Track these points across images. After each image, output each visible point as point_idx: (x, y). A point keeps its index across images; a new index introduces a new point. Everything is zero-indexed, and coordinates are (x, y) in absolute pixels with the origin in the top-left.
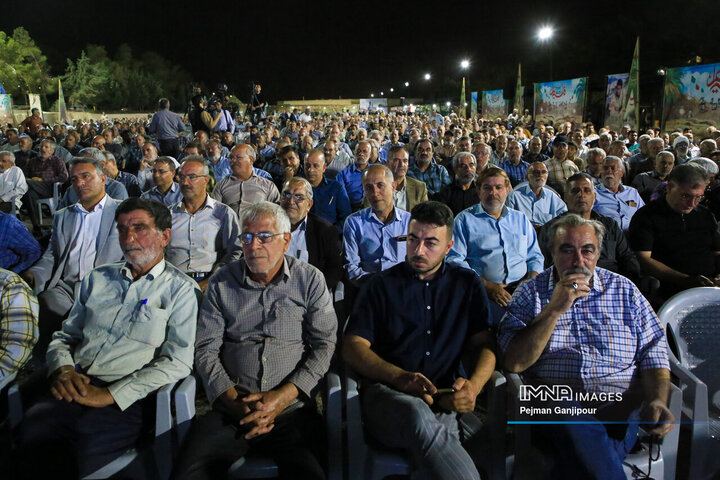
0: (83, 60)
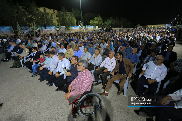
0: (108, 20)
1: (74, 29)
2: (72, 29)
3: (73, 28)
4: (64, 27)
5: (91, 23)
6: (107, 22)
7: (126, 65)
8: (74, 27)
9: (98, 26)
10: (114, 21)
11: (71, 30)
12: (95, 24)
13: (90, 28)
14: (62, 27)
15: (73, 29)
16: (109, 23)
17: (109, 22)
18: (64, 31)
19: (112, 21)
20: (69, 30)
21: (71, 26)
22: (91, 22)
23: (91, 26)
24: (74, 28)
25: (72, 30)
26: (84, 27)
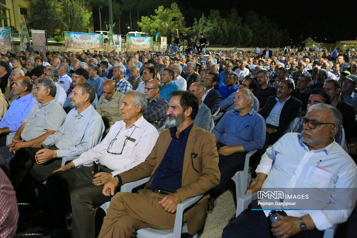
0: (203, 18)
1: (80, 41)
2: (72, 41)
3: (75, 40)
4: (43, 32)
5: (145, 26)
6: (200, 25)
7: (194, 155)
8: (78, 36)
9: (166, 38)
10: (225, 23)
11: (67, 45)
12: (157, 29)
13: (139, 42)
14: (33, 31)
15: (75, 43)
16: (207, 29)
17: (205, 25)
18: (41, 46)
19: (216, 24)
20: (61, 45)
21: (70, 30)
22: (144, 24)
23: (143, 35)
24: (82, 38)
25: (71, 47)
26: (115, 37)
